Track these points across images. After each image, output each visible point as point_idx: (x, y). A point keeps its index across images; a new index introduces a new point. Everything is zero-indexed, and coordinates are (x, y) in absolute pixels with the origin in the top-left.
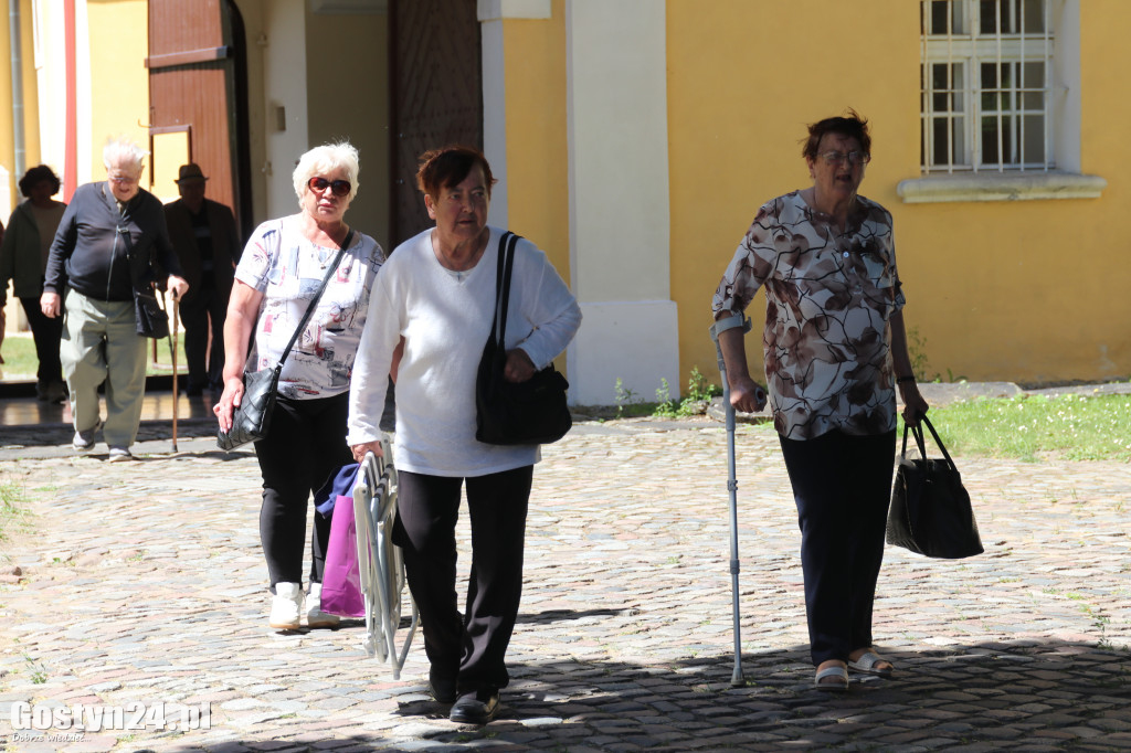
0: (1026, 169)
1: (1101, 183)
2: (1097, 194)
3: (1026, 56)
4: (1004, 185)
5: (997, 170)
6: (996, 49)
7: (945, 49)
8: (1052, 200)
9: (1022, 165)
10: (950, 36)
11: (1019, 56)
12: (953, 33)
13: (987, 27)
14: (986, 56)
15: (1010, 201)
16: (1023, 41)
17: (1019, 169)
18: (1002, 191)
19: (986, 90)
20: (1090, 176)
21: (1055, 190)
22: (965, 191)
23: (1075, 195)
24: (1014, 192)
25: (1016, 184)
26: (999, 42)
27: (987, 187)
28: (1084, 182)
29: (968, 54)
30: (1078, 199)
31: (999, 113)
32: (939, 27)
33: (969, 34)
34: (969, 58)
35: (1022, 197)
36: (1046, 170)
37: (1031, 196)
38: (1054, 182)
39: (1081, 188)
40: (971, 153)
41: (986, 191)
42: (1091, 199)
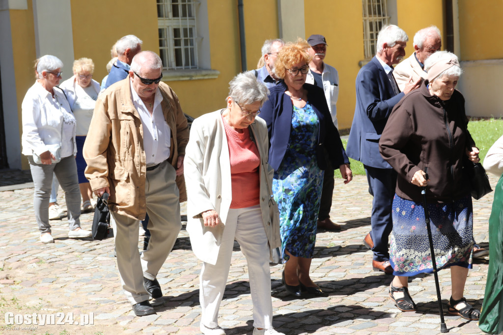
0: (192, 68)
1: (218, 72)
2: (216, 77)
3: (190, 26)
4: (189, 74)
5: (182, 68)
6: (179, 23)
7: (162, 23)
8: (203, 79)
9: (190, 66)
10: (164, 18)
11: (187, 26)
12: (166, 17)
13: (175, 14)
14: (174, 26)
15: (190, 80)
16: (188, 20)
17: (189, 68)
18: (188, 76)
19: (176, 39)
20: (214, 70)
21: (204, 76)
22: (176, 77)
23: (210, 77)
24: (191, 76)
25: (192, 74)
26: (180, 21)
27: (183, 75)
28: (213, 72)
29: (167, 24)
30: (211, 79)
31: (189, 47)
32: (160, 15)
33: (168, 17)
34: (168, 27)
35: (194, 78)
36: (198, 68)
37: (197, 78)
38: (204, 72)
39: (213, 75)
40: (171, 62)
41: (183, 77)
42: (215, 79)
